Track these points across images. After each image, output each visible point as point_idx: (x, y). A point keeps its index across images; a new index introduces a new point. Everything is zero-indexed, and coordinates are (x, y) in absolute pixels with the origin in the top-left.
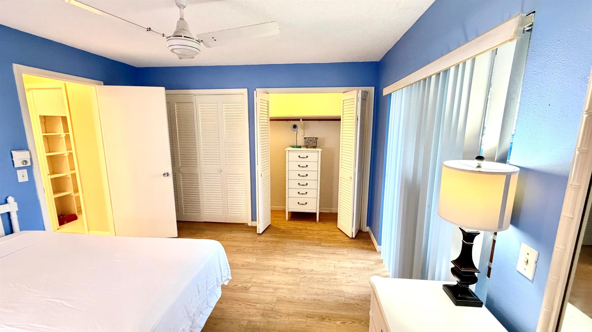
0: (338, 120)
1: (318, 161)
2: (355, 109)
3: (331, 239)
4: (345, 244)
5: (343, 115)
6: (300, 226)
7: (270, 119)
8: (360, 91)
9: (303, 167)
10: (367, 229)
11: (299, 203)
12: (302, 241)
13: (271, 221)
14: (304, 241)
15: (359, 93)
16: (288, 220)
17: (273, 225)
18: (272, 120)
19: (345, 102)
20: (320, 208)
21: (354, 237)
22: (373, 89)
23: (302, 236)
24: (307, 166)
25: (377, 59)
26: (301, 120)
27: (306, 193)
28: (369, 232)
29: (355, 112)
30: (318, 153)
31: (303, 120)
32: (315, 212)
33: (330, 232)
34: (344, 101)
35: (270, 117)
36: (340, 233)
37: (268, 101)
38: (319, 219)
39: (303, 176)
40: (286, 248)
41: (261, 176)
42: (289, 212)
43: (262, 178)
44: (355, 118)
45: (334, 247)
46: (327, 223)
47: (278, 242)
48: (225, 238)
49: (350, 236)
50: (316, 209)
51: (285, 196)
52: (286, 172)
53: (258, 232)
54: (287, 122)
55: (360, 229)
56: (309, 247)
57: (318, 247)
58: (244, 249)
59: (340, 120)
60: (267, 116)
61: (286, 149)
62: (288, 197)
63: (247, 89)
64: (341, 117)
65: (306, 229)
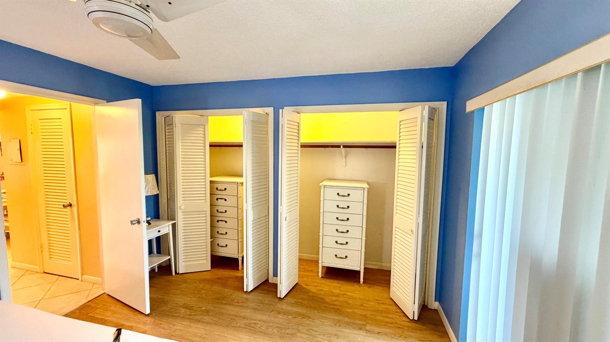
0: (393, 147)
1: (363, 201)
2: (418, 132)
3: (381, 318)
4: (402, 332)
5: (400, 140)
6: (337, 289)
7: (301, 145)
8: (427, 107)
9: (343, 208)
10: (436, 305)
11: (336, 256)
12: (337, 318)
13: (299, 277)
14: (341, 318)
15: (424, 111)
16: (322, 277)
17: (300, 283)
18: (303, 146)
19: (402, 123)
20: (366, 262)
21: (416, 318)
22: (444, 104)
23: (339, 307)
24: (348, 207)
25: (451, 63)
26: (342, 147)
27: (347, 243)
28: (438, 310)
29: (418, 136)
30: (364, 191)
31: (344, 147)
32: (359, 270)
33: (379, 303)
34: (401, 121)
35: (301, 143)
36: (394, 308)
37: (298, 123)
38: (364, 279)
39: (343, 220)
40: (314, 329)
41: (286, 220)
42: (323, 266)
43: (286, 222)
44: (418, 145)
45: (386, 334)
46: (376, 287)
47: (304, 316)
48: (235, 301)
49: (411, 318)
50: (359, 266)
51: (319, 244)
52: (321, 214)
53: (279, 296)
54: (325, 149)
55: (424, 303)
56: (347, 331)
57: (360, 332)
58: (255, 324)
59: (395, 147)
60: (297, 141)
61: (321, 184)
62: (323, 247)
63: (273, 108)
64: (396, 143)
65: (345, 294)
